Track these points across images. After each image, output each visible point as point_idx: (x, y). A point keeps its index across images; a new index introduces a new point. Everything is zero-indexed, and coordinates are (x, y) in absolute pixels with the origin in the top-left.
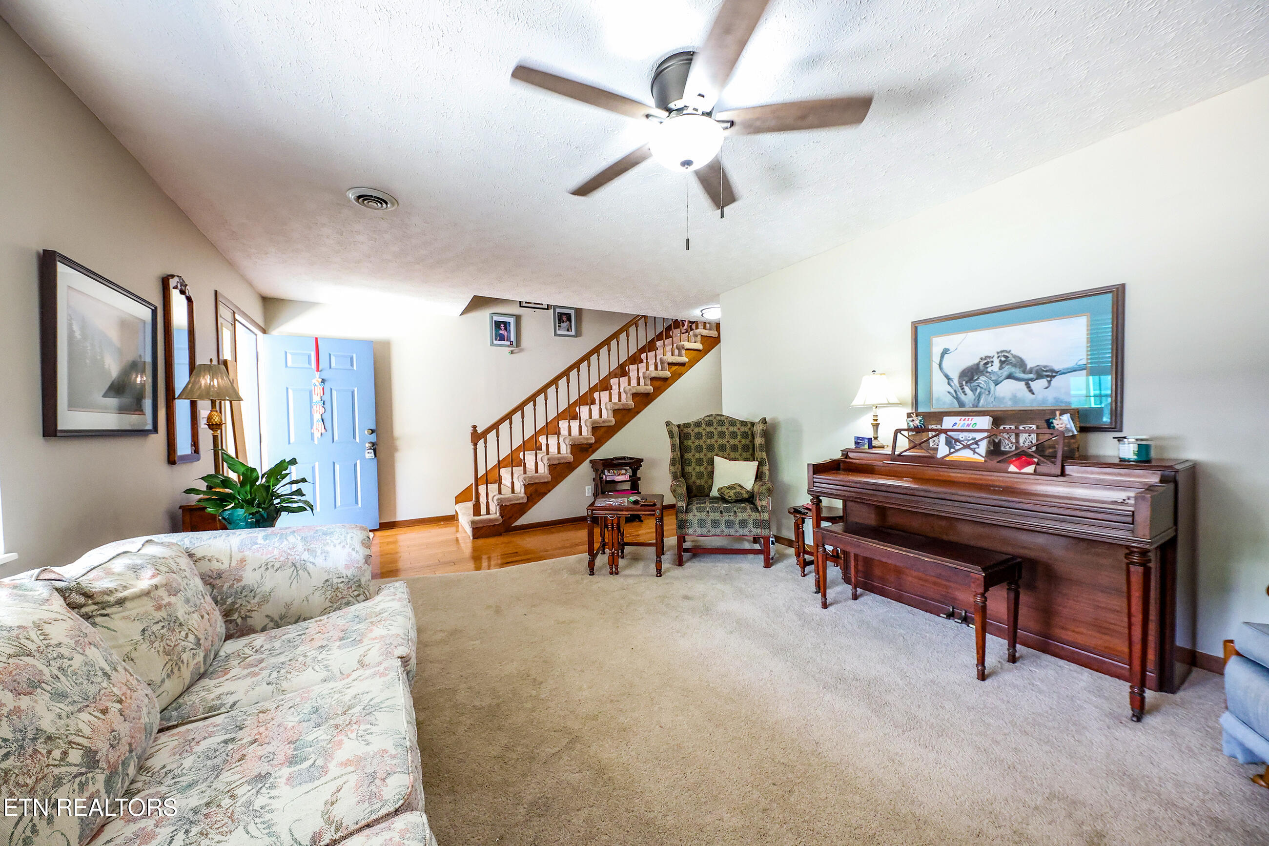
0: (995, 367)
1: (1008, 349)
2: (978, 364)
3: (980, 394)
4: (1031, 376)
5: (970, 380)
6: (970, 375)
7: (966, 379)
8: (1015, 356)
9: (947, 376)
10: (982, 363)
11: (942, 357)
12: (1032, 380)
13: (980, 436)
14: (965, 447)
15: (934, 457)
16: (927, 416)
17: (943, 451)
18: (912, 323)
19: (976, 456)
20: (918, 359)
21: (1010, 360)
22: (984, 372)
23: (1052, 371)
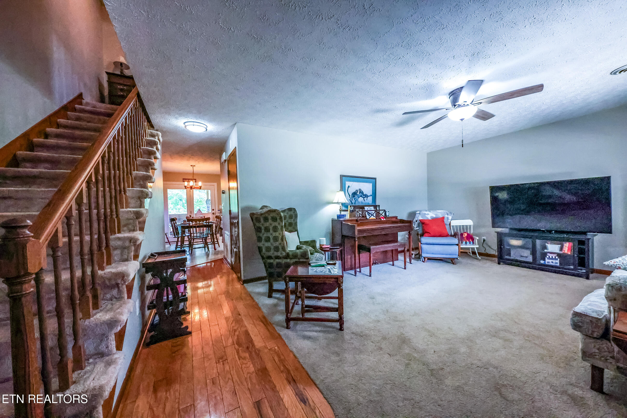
0: (358, 193)
2: (355, 192)
3: (356, 201)
4: (365, 196)
5: (354, 196)
6: (354, 194)
9: (349, 194)
11: (348, 188)
13: (373, 212)
14: (372, 215)
15: (367, 219)
16: (355, 207)
17: (368, 217)
18: (340, 175)
19: (374, 217)
20: (342, 188)
21: (361, 192)
22: (357, 194)
23: (367, 195)
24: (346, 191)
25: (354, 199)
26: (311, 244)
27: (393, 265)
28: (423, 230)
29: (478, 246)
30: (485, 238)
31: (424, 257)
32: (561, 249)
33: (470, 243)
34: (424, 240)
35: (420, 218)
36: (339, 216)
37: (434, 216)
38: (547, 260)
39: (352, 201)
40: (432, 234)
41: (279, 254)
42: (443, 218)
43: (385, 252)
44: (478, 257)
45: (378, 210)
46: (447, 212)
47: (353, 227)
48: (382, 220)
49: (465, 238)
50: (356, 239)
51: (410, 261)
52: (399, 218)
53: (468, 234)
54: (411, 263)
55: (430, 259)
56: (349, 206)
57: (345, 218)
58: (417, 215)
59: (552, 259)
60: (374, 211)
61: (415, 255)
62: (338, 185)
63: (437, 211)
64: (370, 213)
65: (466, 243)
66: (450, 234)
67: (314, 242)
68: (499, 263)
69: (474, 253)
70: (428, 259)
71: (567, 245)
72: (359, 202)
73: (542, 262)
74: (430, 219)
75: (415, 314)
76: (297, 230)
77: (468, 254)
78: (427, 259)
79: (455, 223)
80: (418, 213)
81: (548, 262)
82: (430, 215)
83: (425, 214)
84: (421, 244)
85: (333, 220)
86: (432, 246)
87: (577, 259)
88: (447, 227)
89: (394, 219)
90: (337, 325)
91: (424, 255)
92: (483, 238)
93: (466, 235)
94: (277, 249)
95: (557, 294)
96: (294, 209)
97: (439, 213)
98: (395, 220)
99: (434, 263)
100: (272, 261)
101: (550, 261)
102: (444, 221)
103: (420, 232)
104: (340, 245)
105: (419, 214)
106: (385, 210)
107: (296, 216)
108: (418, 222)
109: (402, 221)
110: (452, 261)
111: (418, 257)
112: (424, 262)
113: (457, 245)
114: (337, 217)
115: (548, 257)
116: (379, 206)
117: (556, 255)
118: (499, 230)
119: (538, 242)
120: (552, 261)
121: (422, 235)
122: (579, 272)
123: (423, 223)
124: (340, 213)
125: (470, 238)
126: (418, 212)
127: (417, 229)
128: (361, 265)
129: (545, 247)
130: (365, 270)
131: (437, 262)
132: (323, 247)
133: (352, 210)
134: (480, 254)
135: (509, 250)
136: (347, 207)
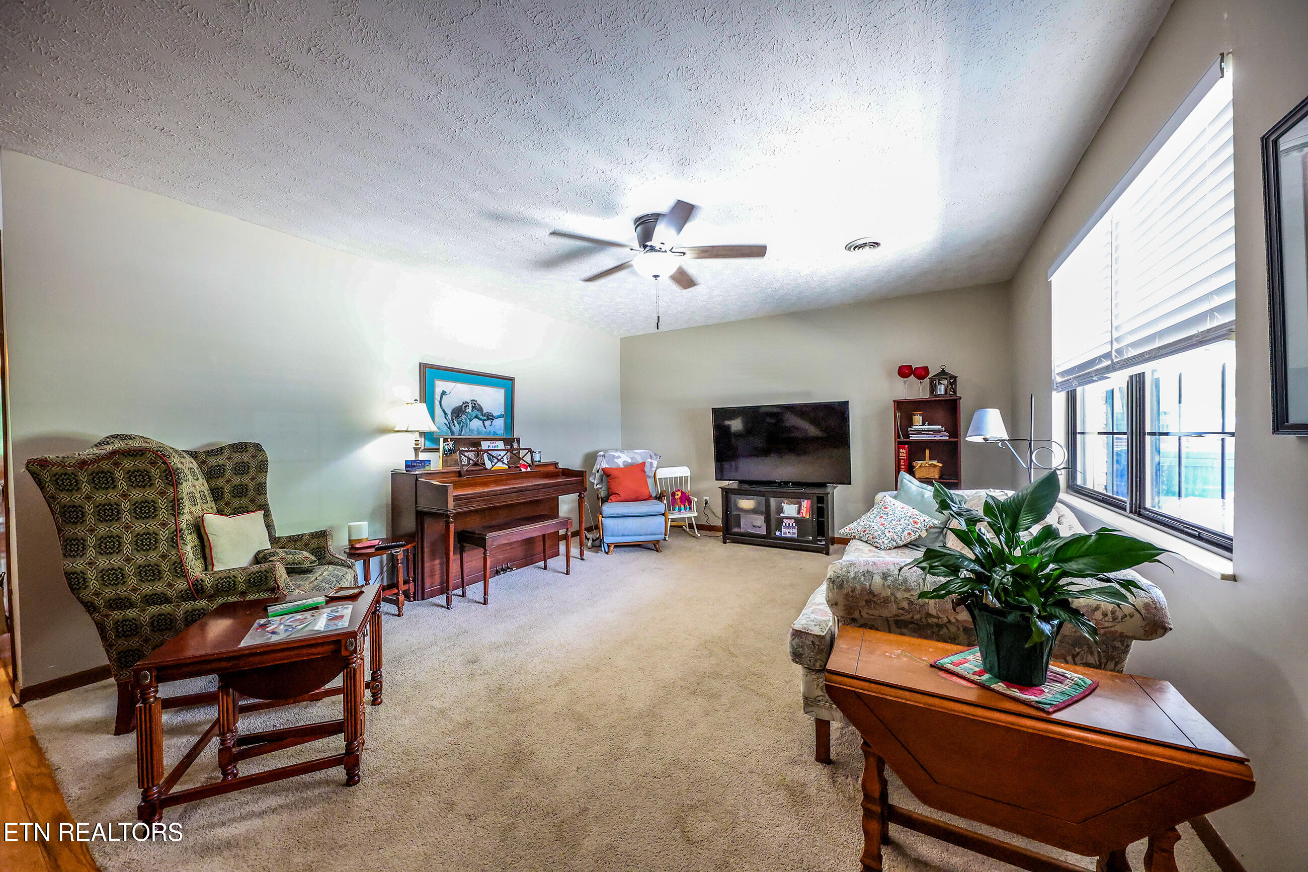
0: (469, 410)
1: (476, 399)
2: (462, 406)
3: (462, 427)
4: (485, 418)
5: (457, 417)
6: (458, 412)
7: (455, 415)
8: (479, 405)
9: (444, 411)
10: (463, 406)
11: (441, 397)
12: (485, 420)
13: (503, 453)
14: (499, 460)
15: (486, 469)
16: (457, 441)
17: (488, 465)
18: (420, 364)
19: (505, 466)
20: (426, 395)
21: (476, 407)
22: (464, 412)
23: (493, 416)
24: (437, 403)
25: (459, 424)
26: (314, 544)
27: (545, 568)
28: (609, 488)
29: (696, 514)
30: (707, 498)
31: (607, 544)
32: (799, 512)
33: (685, 509)
34: (608, 508)
35: (605, 465)
36: (410, 465)
37: (630, 461)
38: (783, 530)
39: (453, 427)
40: (623, 495)
41: (159, 587)
42: (644, 463)
43: (529, 542)
44: (697, 533)
45: (516, 450)
46: (651, 453)
47: (443, 491)
48: (523, 470)
49: (679, 500)
50: (452, 520)
51: (582, 554)
52: (560, 466)
53: (682, 493)
54: (583, 559)
55: (618, 546)
56: (442, 440)
57: (427, 468)
58: (599, 459)
59: (789, 527)
60: (505, 452)
61: (593, 541)
62: (413, 388)
63: (635, 451)
64: (493, 457)
65: (680, 510)
66: (654, 495)
67: (322, 535)
68: (725, 542)
69: (691, 526)
70: (616, 546)
71: (805, 504)
72: (471, 431)
73: (778, 533)
74: (621, 466)
75: (563, 680)
76: (264, 507)
77: (684, 530)
78: (613, 546)
79: (664, 473)
80: (600, 456)
81: (785, 533)
82: (622, 459)
83: (614, 456)
84: (603, 517)
85: (395, 475)
86: (621, 520)
87: (815, 524)
88: (650, 482)
89: (552, 468)
90: (338, 773)
91: (607, 540)
92: (705, 498)
93: (679, 494)
94: (151, 573)
95: (791, 585)
96: (258, 447)
97: (637, 456)
98: (553, 471)
99: (623, 553)
100: (131, 613)
101: (787, 531)
102: (644, 471)
103: (603, 494)
104: (410, 538)
105: (603, 456)
106: (530, 450)
107: (263, 467)
108: (601, 472)
109: (567, 473)
110: (653, 546)
111: (597, 545)
112: (607, 553)
113: (663, 515)
114: (407, 466)
115: (784, 525)
116: (518, 440)
117: (794, 521)
118: (725, 483)
119: (773, 501)
120: (789, 530)
121: (605, 500)
122: (818, 544)
123: (607, 475)
124: (417, 455)
125: (686, 499)
126: (602, 453)
127: (598, 486)
128: (465, 580)
129: (781, 510)
130: (475, 590)
131: (630, 551)
132: (358, 546)
133: (450, 450)
134: (701, 527)
135: (739, 517)
136: (437, 441)
